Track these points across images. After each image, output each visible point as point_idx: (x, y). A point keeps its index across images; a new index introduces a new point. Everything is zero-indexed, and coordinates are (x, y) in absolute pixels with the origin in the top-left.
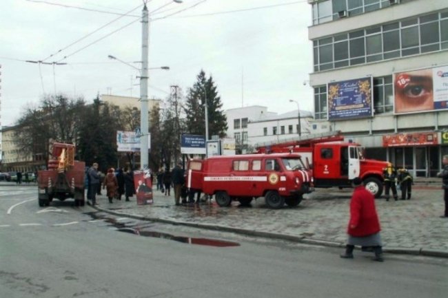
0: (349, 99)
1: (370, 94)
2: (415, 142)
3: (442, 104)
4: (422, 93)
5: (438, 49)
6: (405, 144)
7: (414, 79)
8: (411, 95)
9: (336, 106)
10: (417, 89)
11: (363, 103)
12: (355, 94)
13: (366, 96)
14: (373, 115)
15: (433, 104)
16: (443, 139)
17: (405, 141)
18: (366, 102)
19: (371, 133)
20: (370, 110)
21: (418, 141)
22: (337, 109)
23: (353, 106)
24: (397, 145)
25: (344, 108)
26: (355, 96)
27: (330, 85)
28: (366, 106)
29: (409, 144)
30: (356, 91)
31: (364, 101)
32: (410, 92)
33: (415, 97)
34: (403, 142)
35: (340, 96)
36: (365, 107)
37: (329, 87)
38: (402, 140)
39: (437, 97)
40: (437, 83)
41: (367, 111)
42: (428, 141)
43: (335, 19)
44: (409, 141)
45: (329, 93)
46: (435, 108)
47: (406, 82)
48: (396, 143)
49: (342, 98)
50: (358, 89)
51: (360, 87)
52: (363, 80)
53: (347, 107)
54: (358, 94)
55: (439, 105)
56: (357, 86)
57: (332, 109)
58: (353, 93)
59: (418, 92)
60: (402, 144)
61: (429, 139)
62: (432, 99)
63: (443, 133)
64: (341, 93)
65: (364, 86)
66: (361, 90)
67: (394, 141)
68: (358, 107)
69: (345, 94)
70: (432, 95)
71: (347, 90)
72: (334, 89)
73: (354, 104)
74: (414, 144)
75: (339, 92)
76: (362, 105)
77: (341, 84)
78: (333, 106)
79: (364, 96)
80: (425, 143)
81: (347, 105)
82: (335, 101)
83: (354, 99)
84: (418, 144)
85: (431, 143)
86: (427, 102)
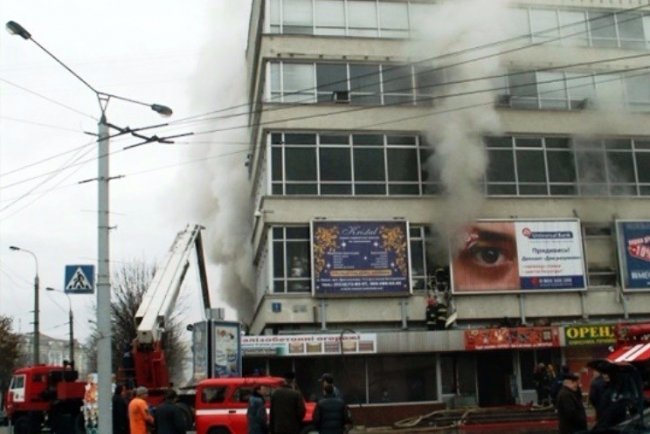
0: (361, 258)
1: (406, 252)
2: (523, 343)
3: (534, 282)
4: (500, 261)
5: (515, 193)
6: (506, 346)
7: (485, 235)
8: (482, 263)
9: (332, 268)
10: (492, 253)
11: (390, 268)
12: (374, 249)
13: (397, 256)
14: (411, 291)
15: (518, 280)
16: (568, 339)
17: (506, 340)
18: (396, 267)
19: (405, 325)
20: (407, 282)
21: (528, 342)
22: (333, 274)
23: (370, 272)
24: (493, 347)
25: (351, 274)
26: (373, 253)
27: (317, 225)
28: (397, 274)
29: (513, 346)
30: (376, 244)
31: (393, 265)
32: (479, 256)
33: (488, 265)
34: (503, 342)
35: (341, 250)
36: (395, 275)
37: (315, 230)
38: (500, 338)
39: (524, 270)
40: (524, 247)
41: (399, 283)
42: (544, 341)
43: (323, 101)
44: (513, 341)
45: (315, 242)
46: (523, 287)
47: (472, 240)
48: (491, 343)
49: (346, 254)
50: (381, 241)
51: (385, 236)
52: (389, 225)
53: (358, 273)
54: (378, 249)
55: (528, 283)
56: (377, 234)
57: (324, 274)
58: (370, 246)
59: (494, 259)
60: (500, 346)
61: (546, 338)
62: (517, 271)
63: (566, 329)
64: (344, 245)
65: (391, 236)
66: (385, 243)
67: (486, 341)
68: (382, 276)
69: (350, 247)
70: (516, 265)
71: (356, 240)
72: (327, 236)
73: (373, 268)
74: (520, 346)
75: (339, 242)
76: (390, 272)
77: (343, 226)
78: (325, 268)
79: (392, 256)
80: (540, 345)
81: (357, 268)
82: (329, 259)
83: (372, 259)
84: (528, 346)
85: (550, 345)
86: (509, 276)
